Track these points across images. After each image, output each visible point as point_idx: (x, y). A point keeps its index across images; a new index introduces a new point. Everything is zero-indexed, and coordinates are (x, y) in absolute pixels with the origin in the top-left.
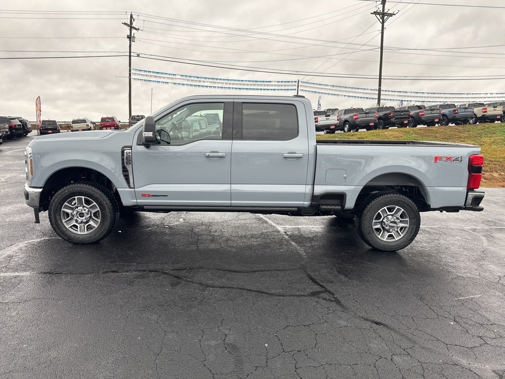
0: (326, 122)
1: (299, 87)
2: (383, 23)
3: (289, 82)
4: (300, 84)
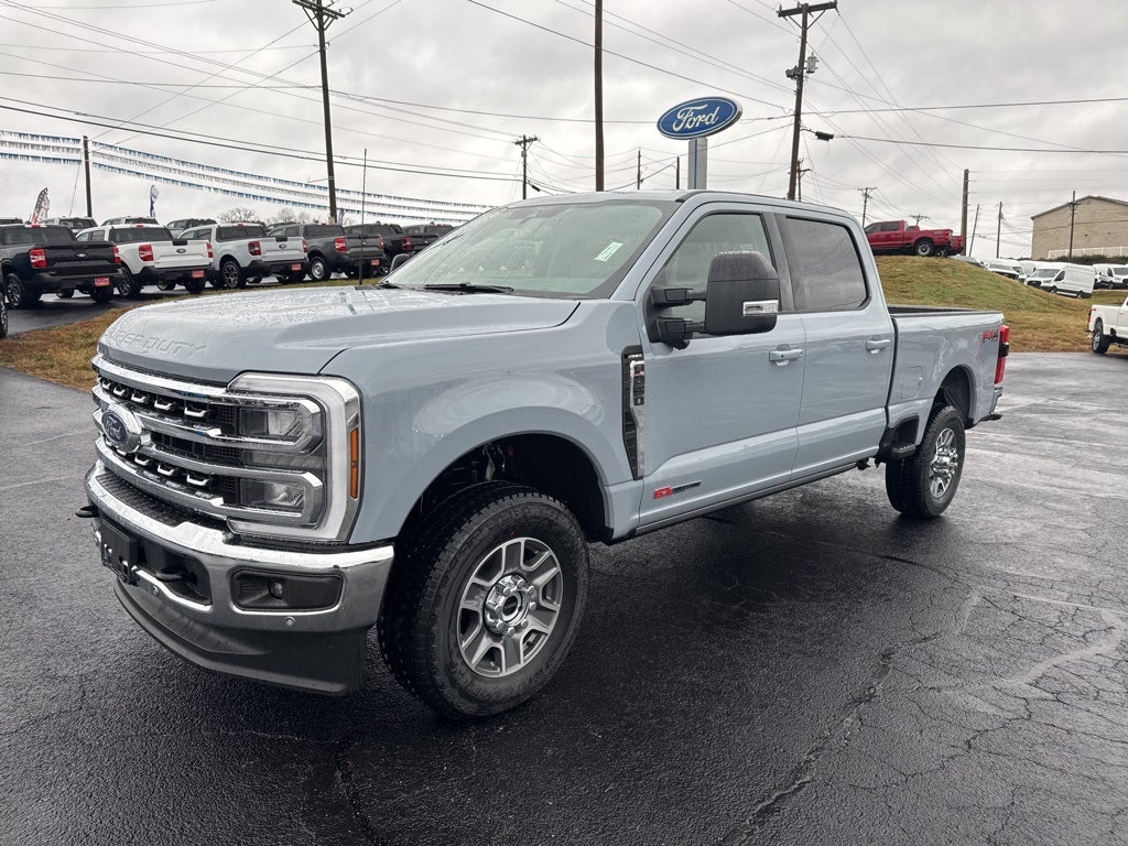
0: (177, 259)
1: (90, 155)
2: (321, 30)
3: (58, 138)
4: (91, 147)
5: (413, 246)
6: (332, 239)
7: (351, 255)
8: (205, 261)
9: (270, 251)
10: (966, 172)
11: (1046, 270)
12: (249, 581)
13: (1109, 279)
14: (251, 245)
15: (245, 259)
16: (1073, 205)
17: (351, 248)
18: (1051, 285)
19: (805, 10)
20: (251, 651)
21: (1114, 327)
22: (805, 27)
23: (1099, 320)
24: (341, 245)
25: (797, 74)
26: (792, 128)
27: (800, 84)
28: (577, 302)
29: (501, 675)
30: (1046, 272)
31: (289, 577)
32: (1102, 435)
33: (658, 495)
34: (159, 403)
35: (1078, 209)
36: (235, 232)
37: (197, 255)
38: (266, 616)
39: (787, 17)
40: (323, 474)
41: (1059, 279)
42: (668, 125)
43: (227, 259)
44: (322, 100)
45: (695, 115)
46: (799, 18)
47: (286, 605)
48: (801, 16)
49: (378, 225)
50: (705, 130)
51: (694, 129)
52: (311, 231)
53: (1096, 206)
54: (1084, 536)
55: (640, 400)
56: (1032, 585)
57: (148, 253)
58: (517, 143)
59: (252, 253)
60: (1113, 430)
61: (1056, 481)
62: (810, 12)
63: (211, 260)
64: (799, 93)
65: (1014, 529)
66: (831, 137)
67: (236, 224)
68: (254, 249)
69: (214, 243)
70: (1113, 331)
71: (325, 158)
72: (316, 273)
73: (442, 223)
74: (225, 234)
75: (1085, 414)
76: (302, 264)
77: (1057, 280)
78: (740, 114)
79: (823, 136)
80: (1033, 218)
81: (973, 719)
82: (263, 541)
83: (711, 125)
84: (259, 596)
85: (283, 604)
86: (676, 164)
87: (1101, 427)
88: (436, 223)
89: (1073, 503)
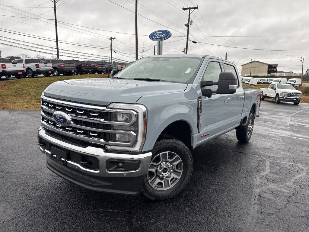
5: (84, 67)
6: (60, 64)
7: (66, 69)
8: (22, 69)
9: (42, 67)
10: (226, 53)
11: (246, 79)
12: (112, 163)
13: (260, 82)
14: (36, 65)
15: (34, 69)
16: (251, 63)
17: (66, 67)
18: (247, 83)
19: (190, 9)
20: (107, 184)
21: (266, 94)
22: (190, 13)
23: (262, 92)
24: (63, 66)
25: (188, 25)
26: (186, 39)
27: (188, 28)
28: (187, 84)
29: (163, 190)
30: (246, 80)
31: (126, 161)
32: (274, 121)
33: (202, 137)
34: (78, 111)
35: (252, 64)
36: (31, 61)
37: (20, 67)
38: (117, 173)
39: (185, 10)
40: (136, 132)
41: (249, 81)
42: (152, 36)
43: (28, 69)
44: (55, 24)
45: (159, 35)
46: (188, 10)
47: (124, 169)
48: (189, 10)
49: (73, 60)
50: (162, 39)
51: (159, 38)
52: (53, 61)
53: (256, 63)
54: (284, 146)
55: (201, 112)
56: (279, 159)
57: (4, 66)
58: (109, 39)
59: (36, 67)
60: (275, 119)
61: (269, 132)
62: (191, 9)
63: (24, 69)
64: (188, 30)
65: (268, 145)
66: (196, 42)
67: (31, 59)
68: (37, 66)
69: (25, 64)
70: (266, 95)
71: (56, 41)
72: (55, 74)
73: (92, 60)
74: (27, 61)
75: (267, 115)
76: (52, 71)
77: (248, 81)
78: (171, 35)
79: (194, 42)
80: (242, 66)
81: (285, 194)
82: (116, 151)
83: (163, 38)
84: (114, 167)
85: (123, 169)
86: (154, 48)
87: (272, 119)
88: (90, 60)
89: (276, 138)
